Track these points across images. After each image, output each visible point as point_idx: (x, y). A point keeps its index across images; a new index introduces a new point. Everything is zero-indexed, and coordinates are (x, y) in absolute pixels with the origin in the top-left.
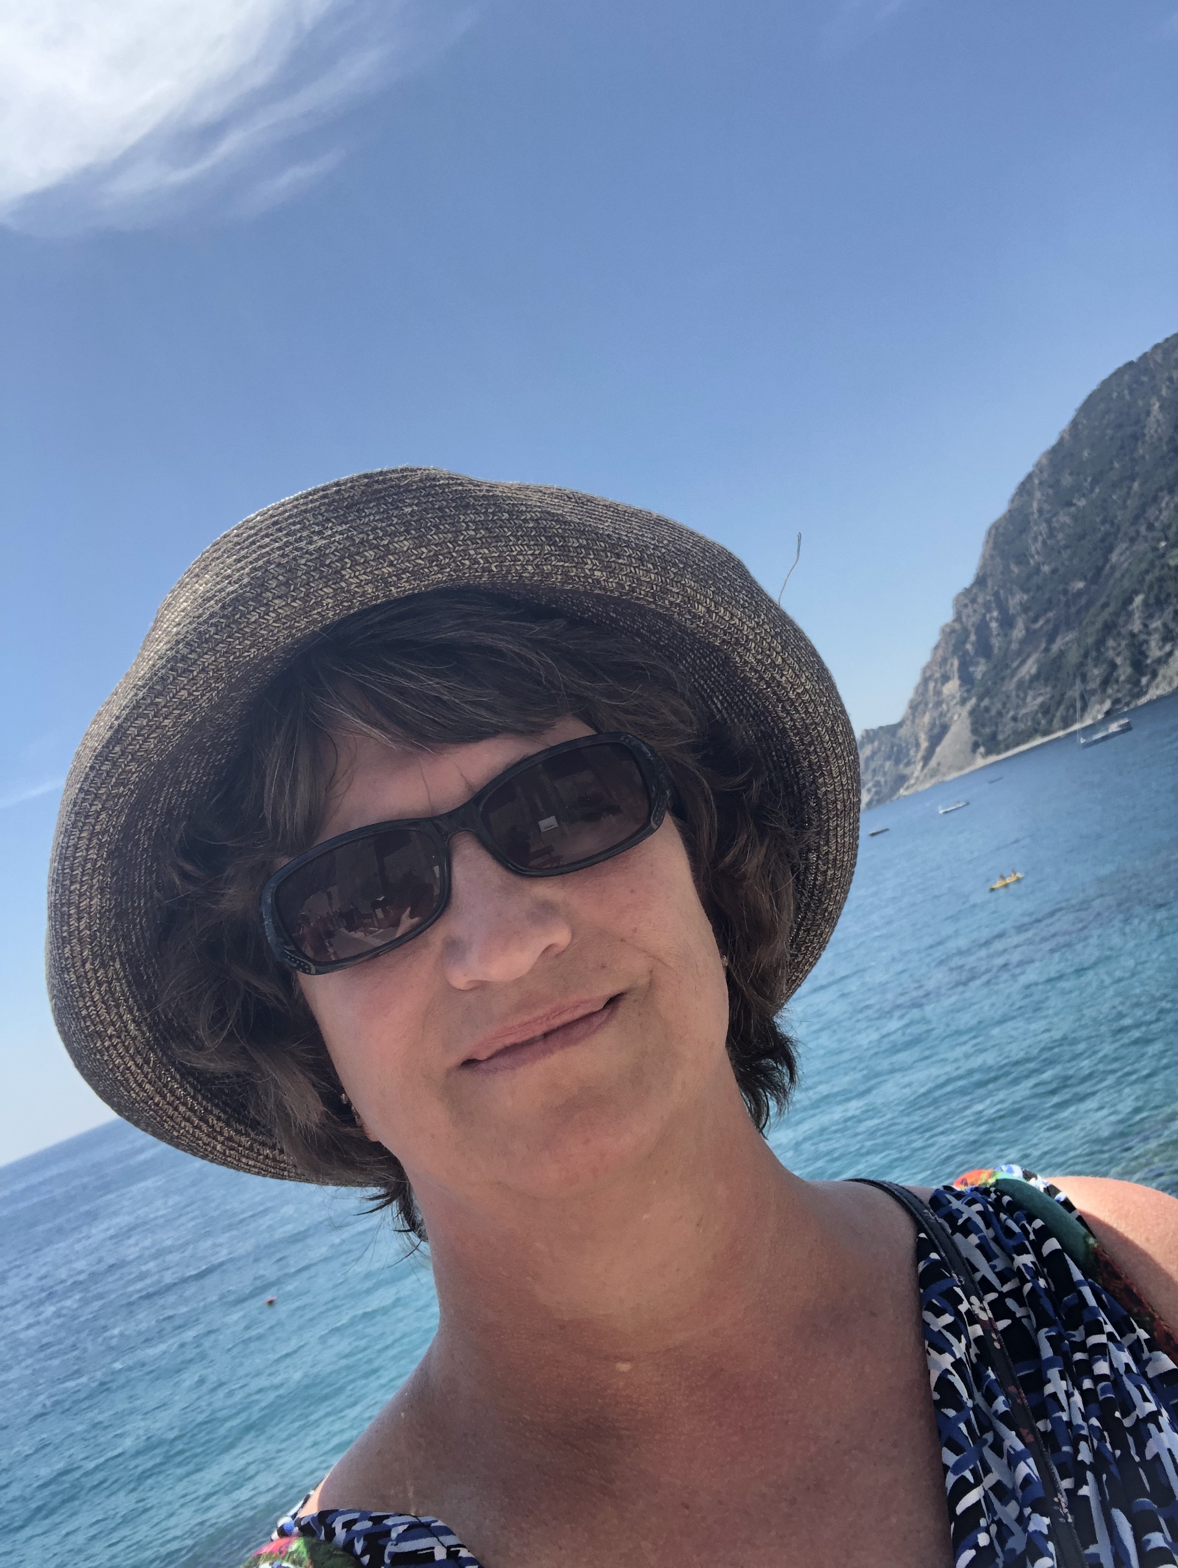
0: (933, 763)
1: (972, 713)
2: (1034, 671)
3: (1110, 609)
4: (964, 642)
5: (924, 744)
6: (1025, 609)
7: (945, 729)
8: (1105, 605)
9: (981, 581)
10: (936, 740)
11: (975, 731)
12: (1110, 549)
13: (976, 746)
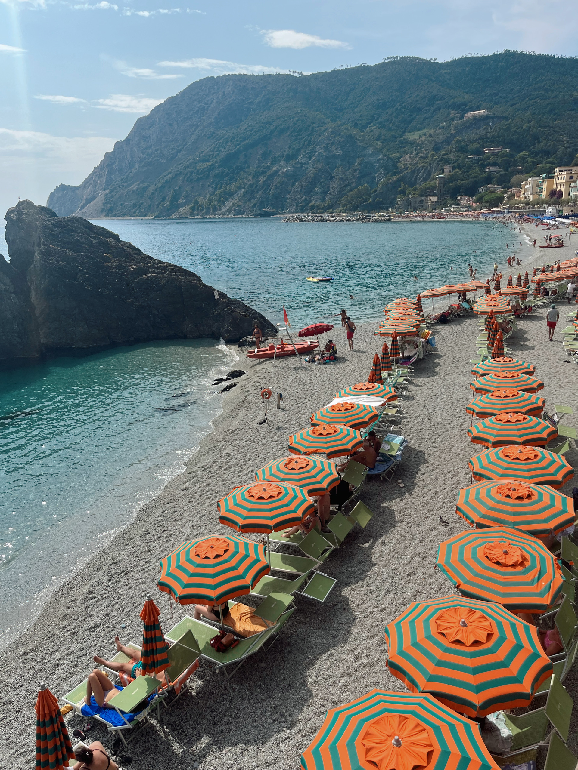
0: (84, 210)
1: (106, 195)
2: (135, 188)
3: (170, 176)
4: (113, 164)
5: (84, 202)
6: (141, 161)
7: (94, 198)
8: (170, 173)
9: (127, 140)
10: (88, 201)
11: (104, 204)
12: (180, 151)
13: (103, 210)
